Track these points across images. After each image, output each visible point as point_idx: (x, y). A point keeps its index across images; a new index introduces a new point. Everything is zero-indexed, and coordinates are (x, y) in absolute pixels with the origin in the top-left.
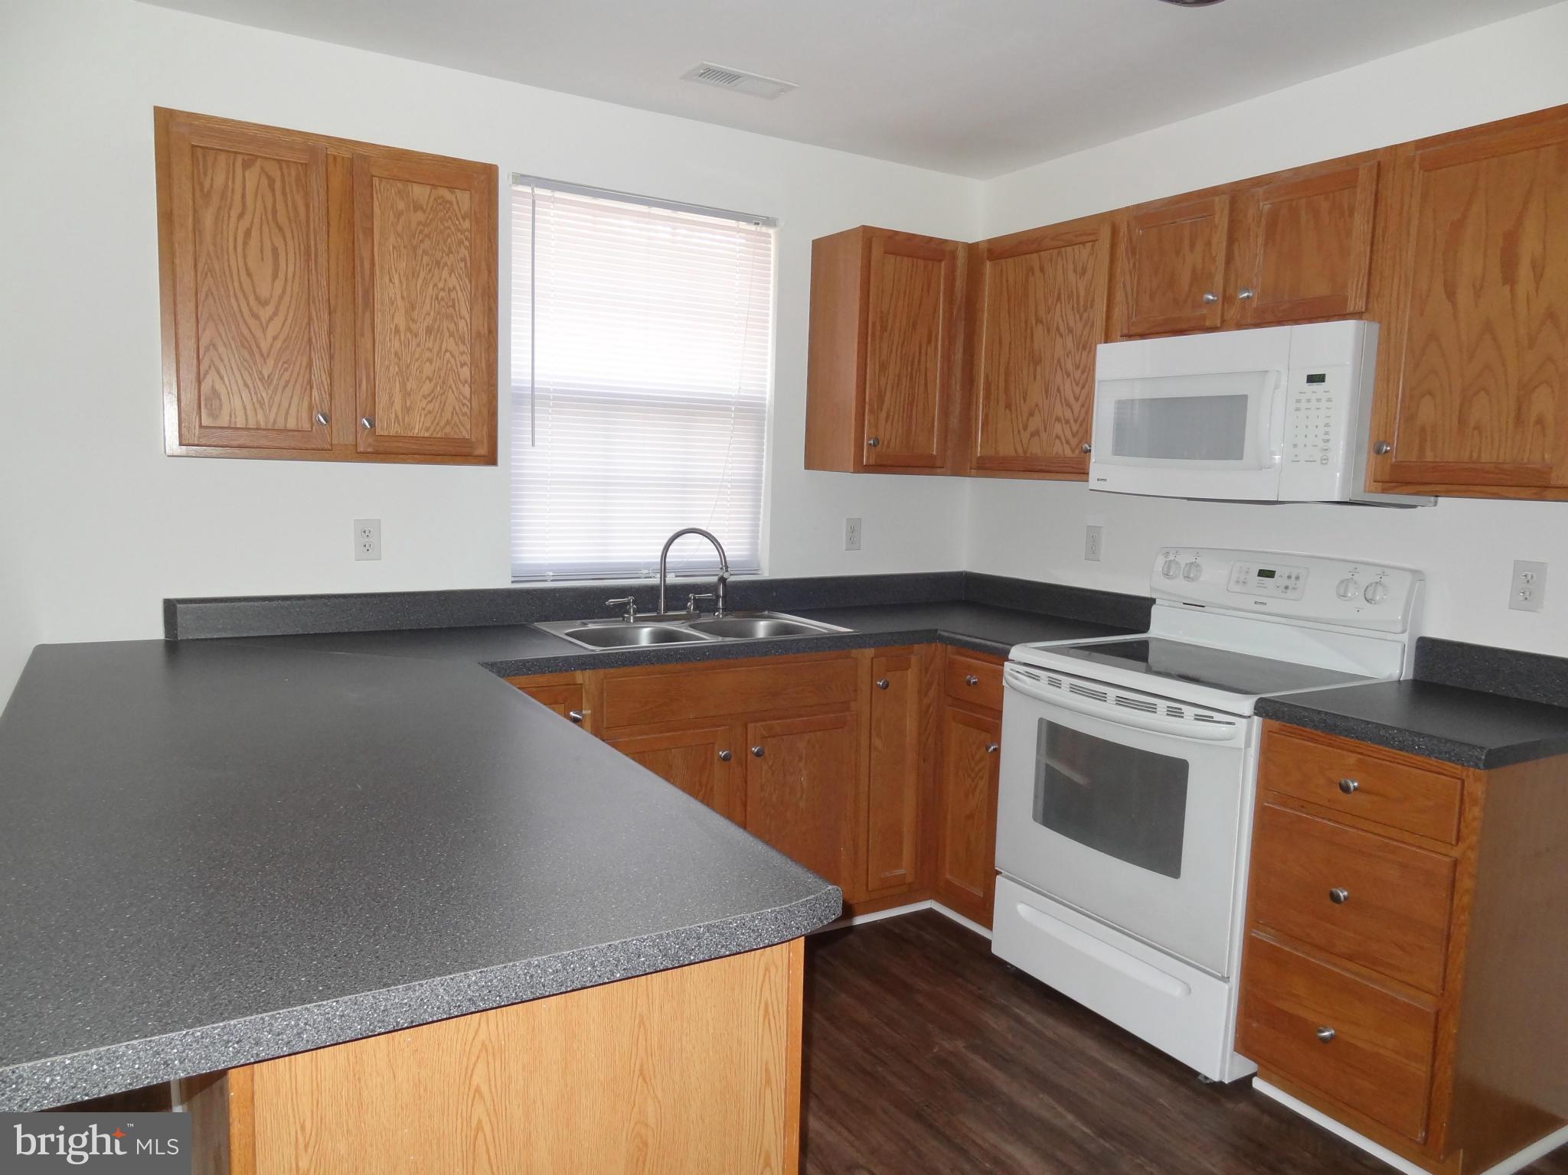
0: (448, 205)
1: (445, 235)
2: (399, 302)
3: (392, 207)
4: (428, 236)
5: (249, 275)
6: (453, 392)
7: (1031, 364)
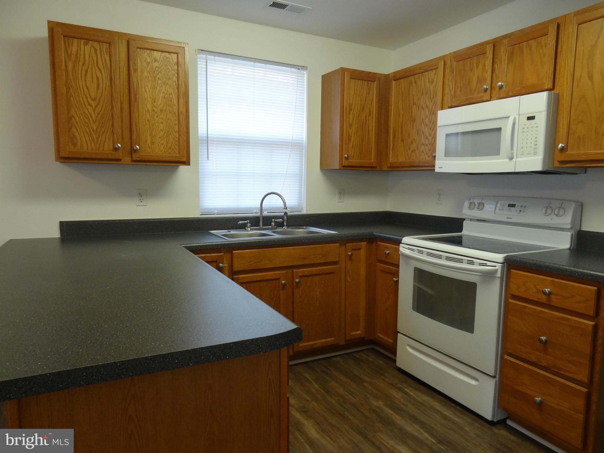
0: (168, 59)
1: (167, 72)
2: (149, 99)
3: (145, 60)
4: (160, 72)
5: (87, 88)
6: (172, 136)
7: (412, 122)
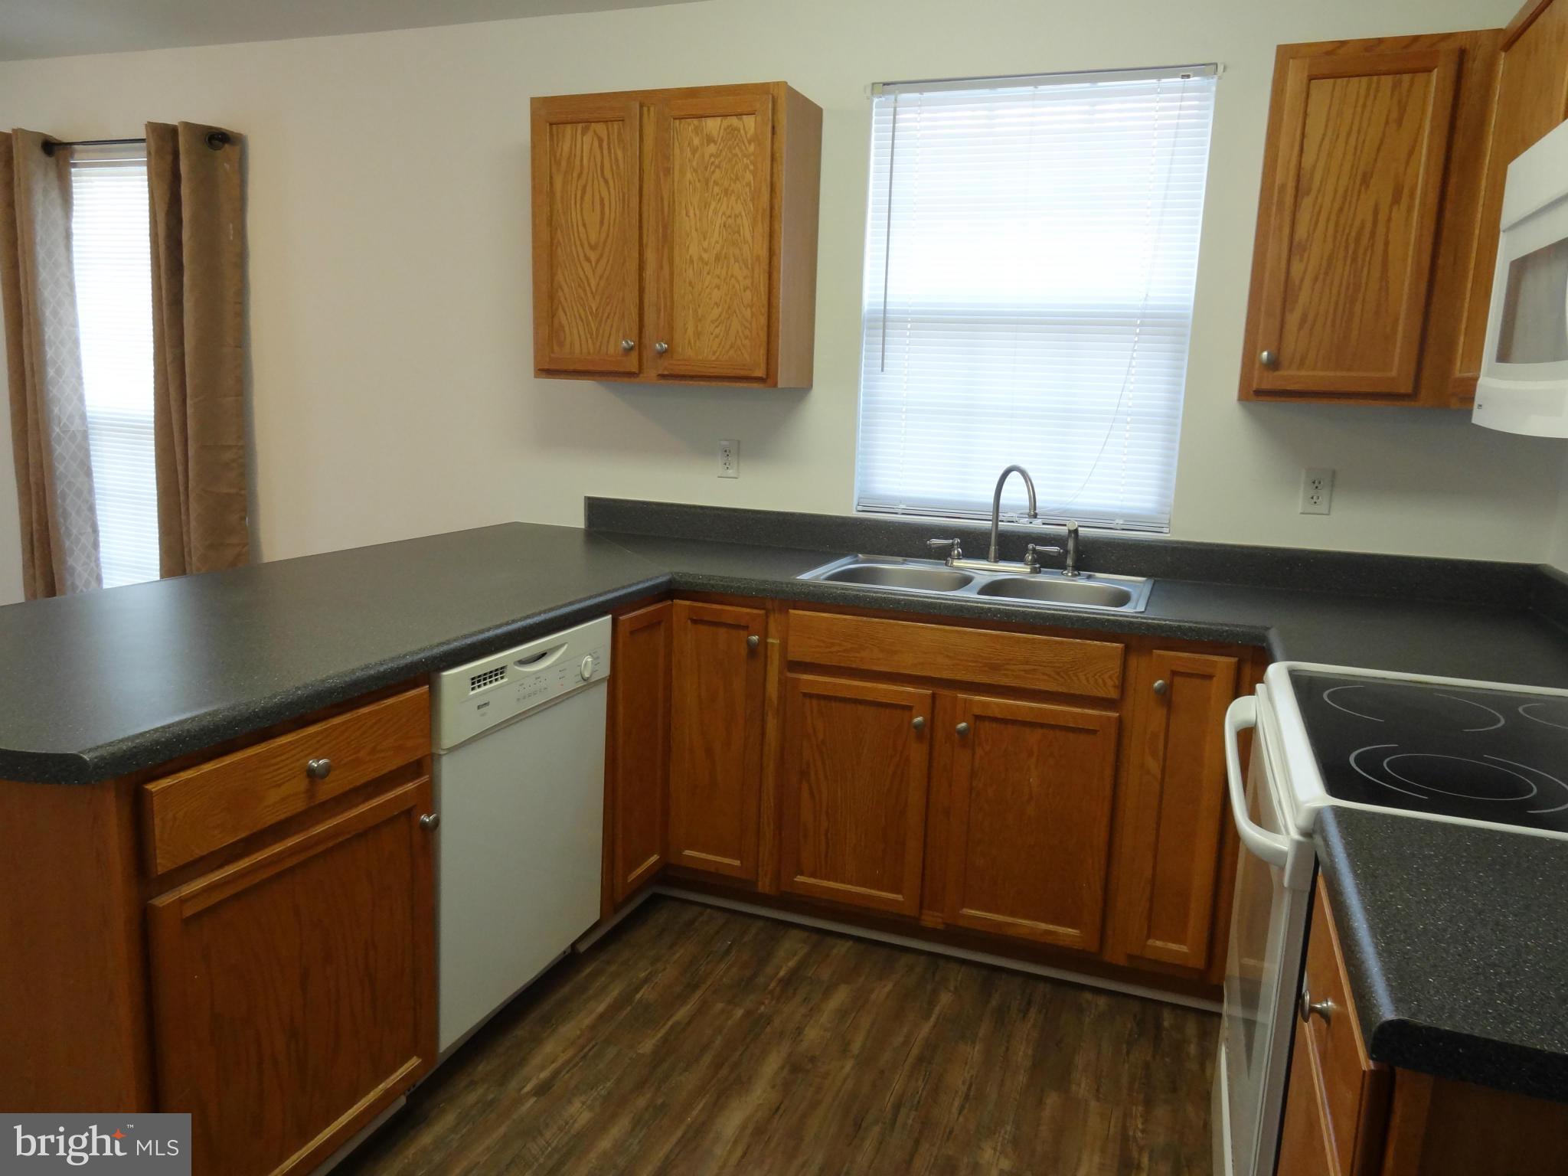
0: (736, 132)
1: (734, 162)
2: (694, 234)
3: (689, 144)
4: (718, 167)
5: (584, 225)
6: (737, 316)
